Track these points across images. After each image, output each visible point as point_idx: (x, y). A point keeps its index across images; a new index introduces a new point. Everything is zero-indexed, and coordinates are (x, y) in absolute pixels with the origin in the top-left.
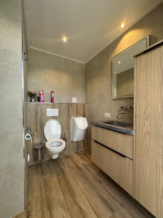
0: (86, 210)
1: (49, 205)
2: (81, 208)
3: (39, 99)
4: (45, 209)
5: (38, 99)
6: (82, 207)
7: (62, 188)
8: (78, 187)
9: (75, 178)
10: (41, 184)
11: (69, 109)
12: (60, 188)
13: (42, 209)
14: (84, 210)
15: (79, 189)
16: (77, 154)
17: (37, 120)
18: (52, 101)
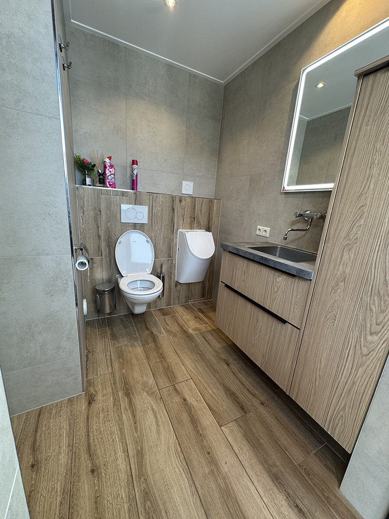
0: (195, 403)
1: (127, 389)
2: (185, 400)
3: (104, 180)
4: (120, 394)
5: (100, 179)
6: (187, 398)
7: (151, 365)
8: (183, 368)
9: (179, 352)
10: (111, 356)
11: (173, 209)
12: (147, 365)
13: (114, 393)
14: (191, 404)
15: (185, 371)
16: (186, 308)
17: (100, 229)
18: (134, 185)
